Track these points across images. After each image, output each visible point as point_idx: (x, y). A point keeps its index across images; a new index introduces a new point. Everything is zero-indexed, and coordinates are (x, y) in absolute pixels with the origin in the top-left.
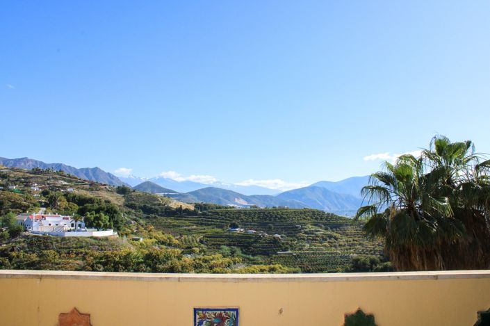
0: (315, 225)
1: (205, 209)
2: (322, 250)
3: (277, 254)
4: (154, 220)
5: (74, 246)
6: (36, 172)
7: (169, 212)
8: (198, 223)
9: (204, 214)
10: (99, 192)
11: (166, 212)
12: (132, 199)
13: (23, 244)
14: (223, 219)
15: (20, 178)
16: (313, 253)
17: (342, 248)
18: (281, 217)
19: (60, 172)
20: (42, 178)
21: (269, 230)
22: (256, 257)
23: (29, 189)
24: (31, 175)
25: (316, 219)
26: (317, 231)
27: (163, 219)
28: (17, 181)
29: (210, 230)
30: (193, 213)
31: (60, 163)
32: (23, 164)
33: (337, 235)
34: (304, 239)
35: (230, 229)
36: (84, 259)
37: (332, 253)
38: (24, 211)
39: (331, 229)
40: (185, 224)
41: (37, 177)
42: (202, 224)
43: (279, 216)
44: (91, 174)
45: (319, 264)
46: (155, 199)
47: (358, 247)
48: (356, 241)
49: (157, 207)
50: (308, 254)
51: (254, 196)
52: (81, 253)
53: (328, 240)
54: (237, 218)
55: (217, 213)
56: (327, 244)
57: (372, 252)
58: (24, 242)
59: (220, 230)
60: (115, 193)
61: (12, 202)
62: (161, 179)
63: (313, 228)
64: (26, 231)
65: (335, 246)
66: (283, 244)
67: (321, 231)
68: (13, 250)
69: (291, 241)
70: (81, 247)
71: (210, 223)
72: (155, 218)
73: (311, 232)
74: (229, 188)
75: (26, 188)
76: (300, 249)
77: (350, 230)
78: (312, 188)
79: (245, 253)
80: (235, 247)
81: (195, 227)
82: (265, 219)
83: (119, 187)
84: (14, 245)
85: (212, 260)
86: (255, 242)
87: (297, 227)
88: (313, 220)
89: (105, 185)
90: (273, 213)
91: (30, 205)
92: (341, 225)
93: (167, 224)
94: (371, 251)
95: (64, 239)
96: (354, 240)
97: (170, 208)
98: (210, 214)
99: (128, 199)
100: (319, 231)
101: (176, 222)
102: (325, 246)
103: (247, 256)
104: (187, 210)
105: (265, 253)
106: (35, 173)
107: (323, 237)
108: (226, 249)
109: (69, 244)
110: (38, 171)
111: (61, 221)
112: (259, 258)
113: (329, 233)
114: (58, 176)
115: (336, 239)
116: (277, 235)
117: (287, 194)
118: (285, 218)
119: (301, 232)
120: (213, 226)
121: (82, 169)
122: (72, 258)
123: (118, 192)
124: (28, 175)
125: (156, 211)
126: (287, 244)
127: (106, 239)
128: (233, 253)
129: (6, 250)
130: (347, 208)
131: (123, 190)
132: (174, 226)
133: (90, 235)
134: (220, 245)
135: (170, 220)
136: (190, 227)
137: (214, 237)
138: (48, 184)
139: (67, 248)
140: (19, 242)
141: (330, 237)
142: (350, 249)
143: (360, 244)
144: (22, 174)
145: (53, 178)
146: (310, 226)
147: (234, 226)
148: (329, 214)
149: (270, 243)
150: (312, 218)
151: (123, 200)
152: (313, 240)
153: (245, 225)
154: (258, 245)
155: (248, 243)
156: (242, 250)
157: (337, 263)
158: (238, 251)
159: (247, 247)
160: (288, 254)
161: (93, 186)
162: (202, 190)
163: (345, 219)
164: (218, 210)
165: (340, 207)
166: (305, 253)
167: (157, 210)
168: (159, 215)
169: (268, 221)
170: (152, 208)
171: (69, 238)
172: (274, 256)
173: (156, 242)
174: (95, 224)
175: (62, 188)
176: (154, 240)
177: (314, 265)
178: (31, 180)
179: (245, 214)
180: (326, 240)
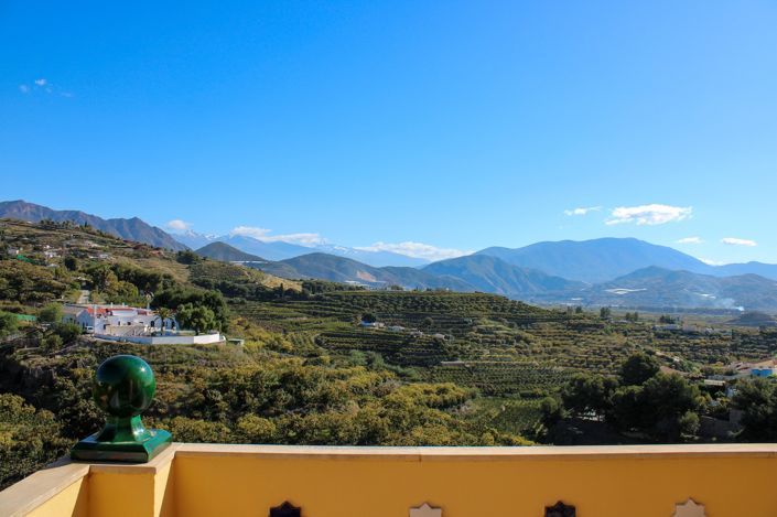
0: (494, 319)
1: (319, 289)
2: (510, 359)
3: (441, 365)
4: (241, 307)
5: (170, 359)
6: (48, 226)
7: (262, 294)
8: (309, 313)
9: (319, 298)
10: (150, 260)
11: (257, 293)
12: (201, 272)
13: (90, 356)
14: (348, 306)
15: (21, 236)
16: (496, 365)
17: (538, 356)
18: (441, 306)
19: (85, 227)
20: (56, 236)
21: (424, 326)
22: (406, 370)
23: (41, 255)
24: (40, 232)
25: (495, 309)
26: (498, 329)
27: (255, 305)
28: (16, 240)
29: (332, 325)
30: (302, 297)
31: (76, 210)
32: (15, 211)
33: (530, 336)
34: (478, 341)
35: (363, 323)
36: (188, 380)
37: (525, 365)
38: (58, 296)
39: (519, 325)
40: (289, 313)
41: (50, 235)
42: (315, 314)
43: (437, 304)
44: (126, 229)
45: (506, 383)
46: (238, 272)
47: (561, 355)
48: (558, 345)
49: (242, 286)
50: (489, 365)
51: (386, 269)
52: (182, 371)
53: (515, 344)
54: (372, 306)
55: (340, 297)
56: (514, 350)
57: (585, 364)
58: (90, 352)
59: (345, 325)
60: (175, 263)
61: (35, 280)
62: (238, 238)
63: (492, 324)
64: (85, 333)
65: (526, 354)
66: (450, 349)
67: (504, 330)
68: (75, 366)
69: (462, 344)
70: (181, 362)
71: (327, 312)
72: (242, 303)
73: (488, 331)
74: (345, 254)
75: (36, 253)
76: (476, 358)
77: (547, 328)
78: (478, 258)
79: (390, 363)
80: (373, 353)
81: (305, 319)
82: (416, 308)
83: (180, 253)
84: (75, 357)
85: (351, 375)
86: (406, 344)
87: (466, 323)
88: (491, 312)
89: (157, 249)
90: (428, 299)
91: (67, 286)
92: (534, 320)
93: (261, 313)
94: (582, 362)
95: (151, 349)
96: (554, 345)
97: (264, 288)
98: (328, 298)
99: (195, 273)
100: (500, 329)
101: (276, 311)
102: (511, 353)
103: (394, 367)
104: (290, 292)
105: (422, 364)
106: (45, 228)
107: (507, 339)
108: (358, 355)
109: (161, 356)
110: (50, 225)
111: (134, 317)
112: (412, 371)
113: (516, 332)
114: (83, 234)
115: (528, 342)
116: (438, 335)
117: (438, 266)
118: (446, 308)
119: (472, 330)
120: (336, 318)
121: (111, 221)
122: (169, 380)
123: (179, 261)
124: (35, 231)
125: (241, 292)
126: (456, 349)
127: (215, 348)
128: (370, 361)
129: (64, 365)
130: (532, 290)
131: (186, 258)
132: (272, 316)
133: (190, 343)
134: (348, 348)
135: (265, 307)
136: (298, 320)
137: (339, 336)
138: (68, 246)
139: (158, 363)
140: (83, 353)
141: (519, 338)
142: (550, 358)
143: (564, 351)
144: (25, 229)
145: (76, 237)
146: (487, 321)
147: (369, 319)
148: (514, 302)
149: (430, 347)
150: (488, 307)
151: (188, 273)
152: (492, 342)
153: (384, 316)
154: (410, 350)
155: (394, 346)
156: (384, 357)
157: (533, 381)
158: (379, 360)
159: (392, 353)
160: (459, 365)
161: (139, 250)
162: (305, 256)
163: (539, 311)
164: (339, 292)
165: (520, 287)
166: (483, 364)
167: (243, 291)
168: (248, 299)
169: (420, 311)
170: (234, 287)
171: (161, 347)
172: (436, 367)
173: (264, 347)
174: (194, 324)
175: (91, 253)
176: (260, 343)
177: (498, 383)
178: (40, 239)
179: (384, 299)
180: (511, 343)
